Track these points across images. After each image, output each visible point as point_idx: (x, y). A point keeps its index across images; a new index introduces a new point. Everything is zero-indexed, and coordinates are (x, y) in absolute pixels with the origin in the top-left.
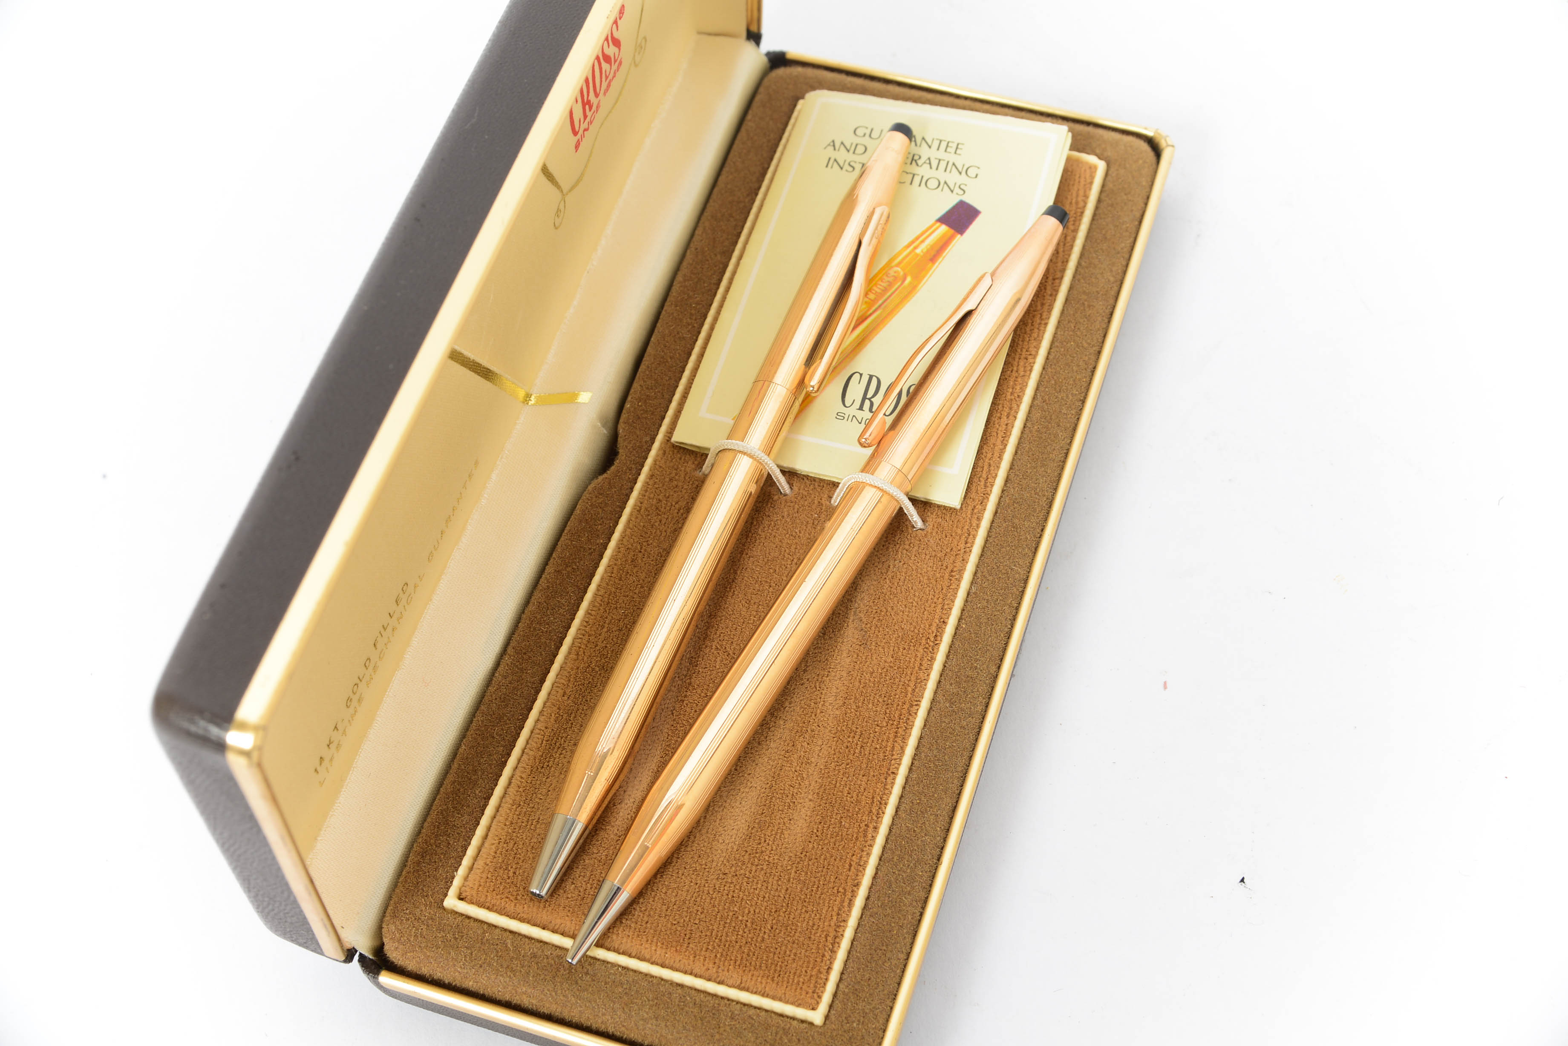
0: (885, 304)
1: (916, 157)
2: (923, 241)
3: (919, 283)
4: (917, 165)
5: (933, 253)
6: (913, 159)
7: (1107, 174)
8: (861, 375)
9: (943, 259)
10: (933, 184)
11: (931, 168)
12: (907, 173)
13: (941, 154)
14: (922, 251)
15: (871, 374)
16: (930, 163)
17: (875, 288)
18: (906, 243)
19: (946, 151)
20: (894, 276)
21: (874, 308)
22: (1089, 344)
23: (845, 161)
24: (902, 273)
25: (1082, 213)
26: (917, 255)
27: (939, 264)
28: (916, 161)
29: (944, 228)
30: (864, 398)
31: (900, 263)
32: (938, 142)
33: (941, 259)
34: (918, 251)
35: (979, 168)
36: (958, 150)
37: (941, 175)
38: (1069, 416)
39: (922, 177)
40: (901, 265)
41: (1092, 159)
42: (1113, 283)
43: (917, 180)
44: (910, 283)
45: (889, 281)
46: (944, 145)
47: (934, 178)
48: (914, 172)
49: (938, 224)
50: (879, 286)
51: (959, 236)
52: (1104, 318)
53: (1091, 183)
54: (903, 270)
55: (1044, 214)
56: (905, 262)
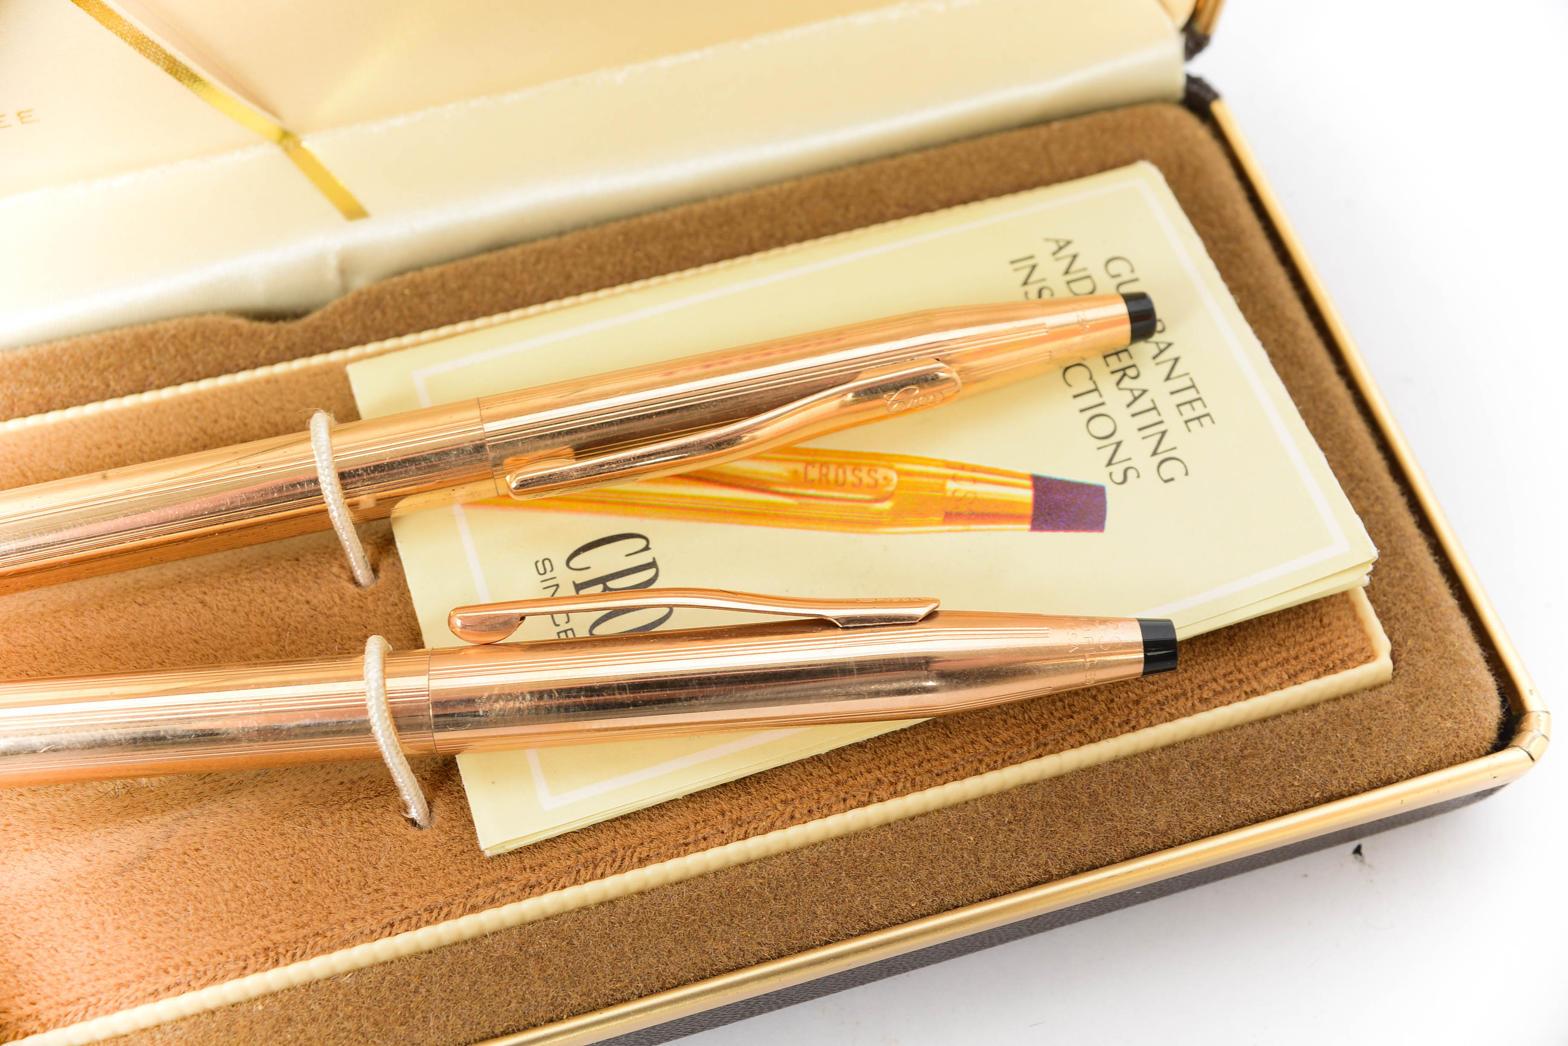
0: (813, 501)
1: (1132, 372)
2: (975, 481)
3: (890, 525)
4: (1118, 383)
5: (963, 509)
6: (1124, 369)
7: (1375, 688)
8: (647, 548)
9: (963, 531)
10: (1102, 427)
11: (1129, 405)
12: (1091, 378)
13: (1167, 405)
14: (954, 492)
15: (658, 562)
16: (1136, 399)
17: (832, 469)
18: (951, 458)
19: (1178, 406)
20: (876, 481)
21: (791, 490)
22: (994, 866)
23: (1043, 280)
24: (890, 489)
25: (1255, 693)
26: (943, 488)
27: (949, 531)
28: (1125, 375)
29: (1026, 495)
30: (603, 580)
31: (908, 474)
32: (1189, 384)
33: (960, 527)
34: (951, 485)
35: (1187, 474)
36: (1196, 422)
37: (1128, 430)
38: (816, 924)
39: (1103, 404)
40: (905, 479)
41: (1382, 644)
42: (1154, 831)
43: (1092, 399)
44: (880, 513)
45: (860, 480)
46: (1191, 395)
47: (1114, 421)
48: (1100, 387)
49: (1028, 483)
50: (840, 472)
51: (1028, 527)
52: (1069, 861)
53: (1330, 670)
54: (899, 486)
55: (1139, 620)
56: (917, 479)
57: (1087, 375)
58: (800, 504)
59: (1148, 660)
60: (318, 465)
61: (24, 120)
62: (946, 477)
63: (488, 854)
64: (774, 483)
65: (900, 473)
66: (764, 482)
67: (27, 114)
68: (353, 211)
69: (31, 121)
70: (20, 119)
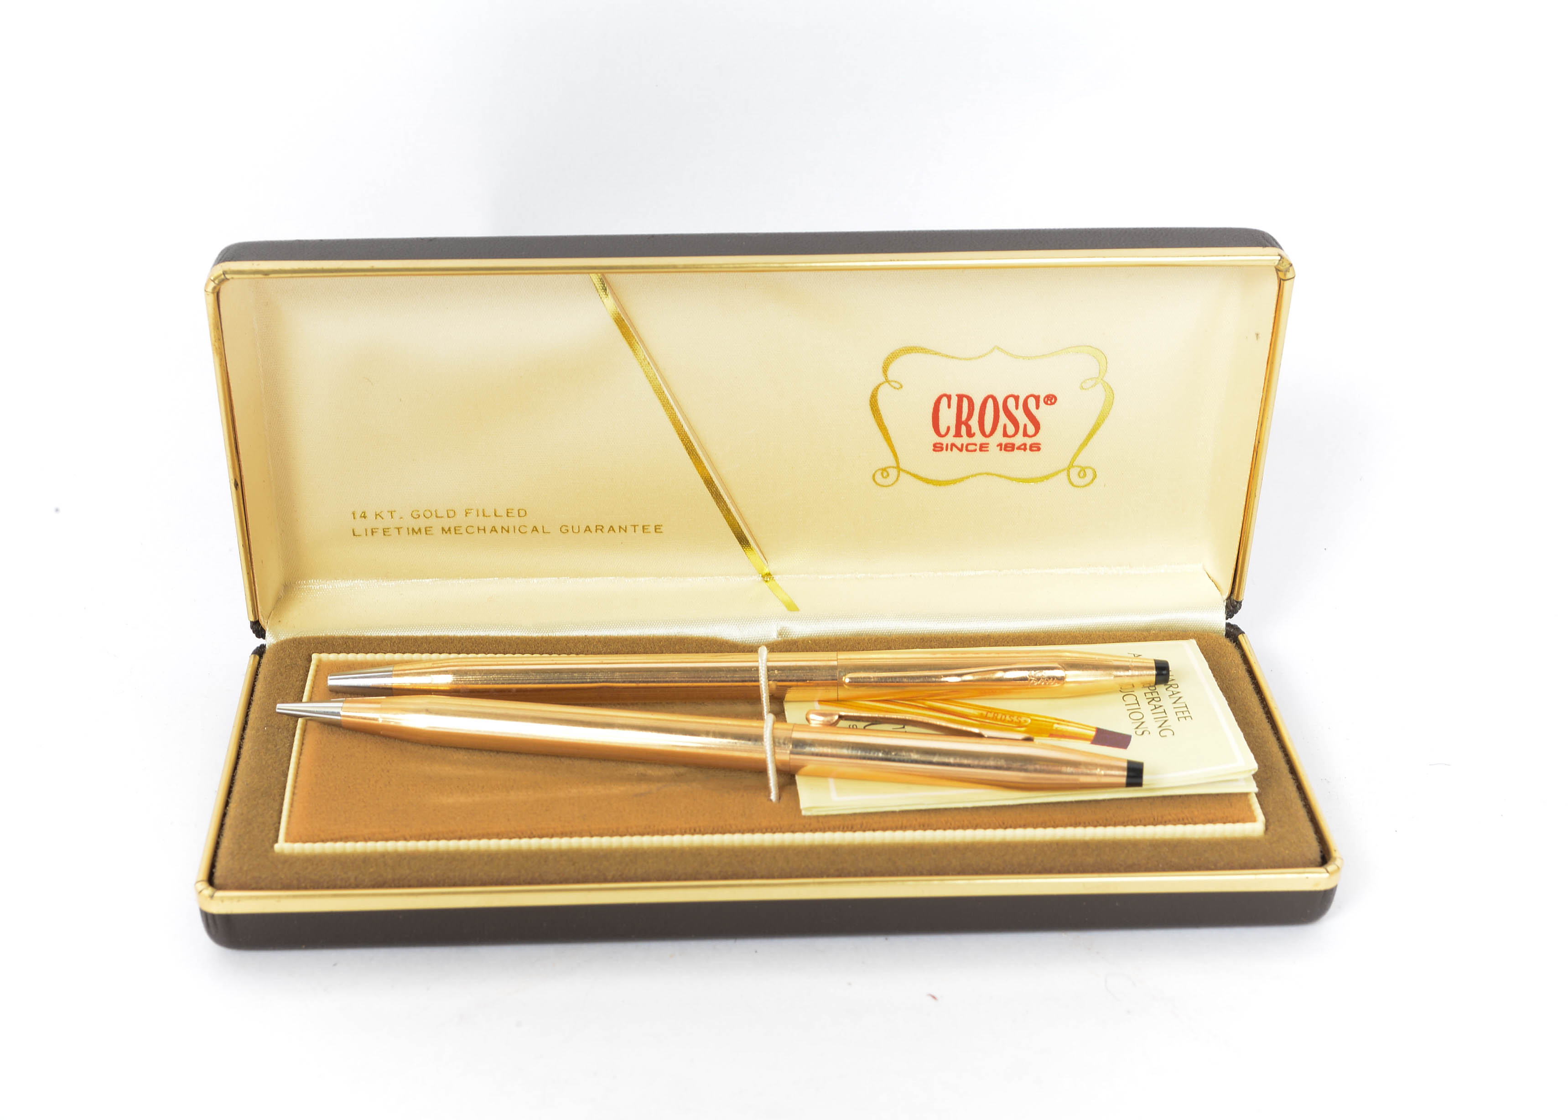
1: (1154, 695)
2: (1068, 725)
4: (1149, 702)
5: (1061, 735)
6: (1151, 693)
9: (1058, 740)
10: (1136, 717)
11: (1151, 710)
13: (1171, 711)
14: (1057, 728)
16: (1155, 707)
17: (1000, 715)
18: (1058, 718)
19: (1177, 712)
20: (1020, 721)
21: (978, 719)
24: (1026, 724)
26: (1052, 726)
27: (1052, 739)
28: (1153, 700)
29: (1092, 734)
32: (1184, 705)
34: (1056, 726)
35: (1173, 735)
36: (1183, 719)
37: (1149, 719)
39: (1139, 708)
40: (1034, 722)
45: (1012, 720)
47: (1143, 715)
48: (1139, 702)
49: (1094, 730)
50: (1003, 716)
51: (1091, 743)
54: (1031, 724)
56: (1039, 722)
57: (1135, 698)
58: (981, 725)
59: (1128, 777)
60: (760, 665)
61: (658, 530)
62: (1054, 723)
63: (804, 813)
64: (971, 716)
65: (1032, 720)
66: (966, 715)
67: (659, 527)
68: (792, 607)
69: (660, 532)
70: (656, 529)
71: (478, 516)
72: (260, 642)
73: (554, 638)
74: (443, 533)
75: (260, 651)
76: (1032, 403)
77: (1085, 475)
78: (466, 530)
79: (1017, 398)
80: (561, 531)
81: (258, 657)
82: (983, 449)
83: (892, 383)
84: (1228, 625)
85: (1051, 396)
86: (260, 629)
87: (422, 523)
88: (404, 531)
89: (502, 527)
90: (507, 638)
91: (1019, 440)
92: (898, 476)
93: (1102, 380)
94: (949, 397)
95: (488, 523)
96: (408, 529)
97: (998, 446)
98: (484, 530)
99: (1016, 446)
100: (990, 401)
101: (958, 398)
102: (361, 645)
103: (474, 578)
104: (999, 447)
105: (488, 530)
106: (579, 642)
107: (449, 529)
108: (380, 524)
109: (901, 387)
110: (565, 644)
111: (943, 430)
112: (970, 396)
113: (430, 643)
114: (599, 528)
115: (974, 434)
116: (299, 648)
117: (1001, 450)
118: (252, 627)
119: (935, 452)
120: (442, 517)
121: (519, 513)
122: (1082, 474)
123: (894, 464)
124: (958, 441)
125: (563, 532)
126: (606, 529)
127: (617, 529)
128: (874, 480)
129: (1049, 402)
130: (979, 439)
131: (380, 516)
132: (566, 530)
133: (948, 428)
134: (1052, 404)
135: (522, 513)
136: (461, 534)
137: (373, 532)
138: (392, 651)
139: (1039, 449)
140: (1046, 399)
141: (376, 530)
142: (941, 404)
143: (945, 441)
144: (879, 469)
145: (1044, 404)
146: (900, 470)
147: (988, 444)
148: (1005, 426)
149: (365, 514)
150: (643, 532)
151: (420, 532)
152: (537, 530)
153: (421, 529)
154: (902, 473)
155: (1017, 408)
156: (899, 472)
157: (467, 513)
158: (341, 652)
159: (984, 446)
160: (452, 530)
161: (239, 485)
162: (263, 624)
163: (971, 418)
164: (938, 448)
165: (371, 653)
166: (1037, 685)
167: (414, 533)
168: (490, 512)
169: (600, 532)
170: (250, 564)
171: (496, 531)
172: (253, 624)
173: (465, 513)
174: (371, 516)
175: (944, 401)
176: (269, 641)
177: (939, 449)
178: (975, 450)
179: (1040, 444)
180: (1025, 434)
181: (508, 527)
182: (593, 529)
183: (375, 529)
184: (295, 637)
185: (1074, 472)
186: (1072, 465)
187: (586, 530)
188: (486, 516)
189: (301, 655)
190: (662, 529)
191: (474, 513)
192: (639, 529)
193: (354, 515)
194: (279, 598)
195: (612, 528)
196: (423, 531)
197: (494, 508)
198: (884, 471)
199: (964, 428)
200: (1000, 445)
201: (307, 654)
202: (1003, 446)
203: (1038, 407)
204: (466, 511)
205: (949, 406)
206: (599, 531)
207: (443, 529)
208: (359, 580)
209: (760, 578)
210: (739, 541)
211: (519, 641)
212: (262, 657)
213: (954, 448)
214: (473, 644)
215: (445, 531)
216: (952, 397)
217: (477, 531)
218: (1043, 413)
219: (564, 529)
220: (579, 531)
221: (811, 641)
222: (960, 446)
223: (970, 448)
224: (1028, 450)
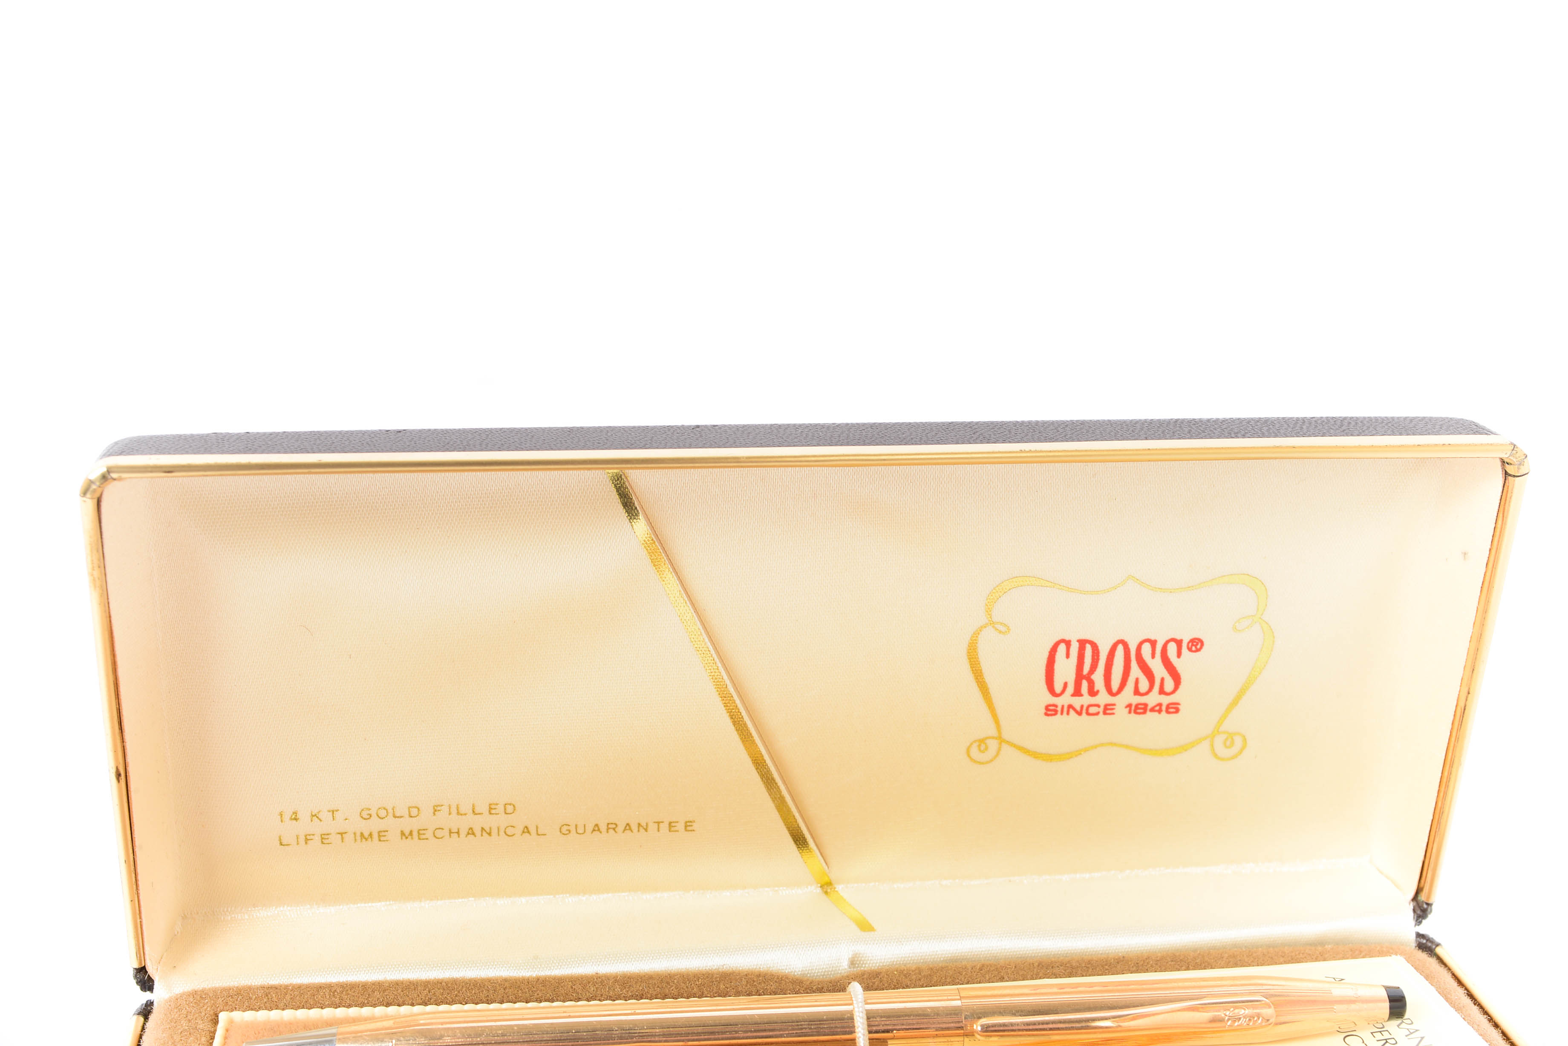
6: (1386, 1040)
57: (1361, 1040)
61: (688, 827)
67: (691, 824)
68: (865, 927)
69: (691, 831)
70: (686, 827)
71: (450, 814)
72: (145, 996)
73: (554, 978)
74: (402, 839)
75: (146, 1011)
76: (1172, 649)
77: (1233, 743)
78: (434, 833)
79: (1153, 643)
80: (561, 832)
81: (142, 1019)
82: (1108, 712)
83: (997, 626)
84: (1419, 935)
85: (1197, 641)
86: (146, 978)
87: (375, 825)
88: (349, 838)
89: (482, 828)
90: (489, 980)
91: (1153, 699)
92: (999, 750)
93: (1260, 618)
94: (1068, 643)
95: (463, 823)
96: (355, 834)
97: (1126, 707)
98: (458, 833)
99: (1149, 707)
100: (1120, 648)
101: (1080, 644)
102: (288, 997)
103: (442, 899)
104: (1128, 709)
105: (463, 833)
106: (589, 983)
107: (411, 833)
108: (317, 828)
109: (1009, 629)
110: (569, 986)
111: (1058, 688)
112: (1096, 641)
113: (384, 991)
114: (612, 827)
115: (1098, 691)
116: (201, 1005)
117: (1130, 712)
118: (135, 977)
119: (1047, 717)
120: (401, 817)
121: (505, 809)
122: (1228, 743)
123: (993, 732)
124: (1077, 702)
125: (563, 834)
126: (620, 828)
127: (634, 827)
128: (969, 756)
129: (1194, 648)
130: (1103, 698)
131: (317, 817)
132: (567, 830)
133: (1066, 685)
134: (1198, 650)
135: (510, 808)
136: (427, 839)
137: (307, 840)
138: (332, 1004)
139: (1177, 711)
140: (1190, 644)
141: (312, 837)
142: (1057, 653)
143: (1060, 701)
144: (975, 741)
145: (1187, 650)
146: (1002, 741)
147: (1114, 705)
148: (1137, 681)
149: (296, 816)
150: (670, 831)
151: (371, 837)
152: (529, 832)
153: (373, 833)
154: (1005, 747)
155: (1153, 656)
156: (1000, 744)
157: (435, 811)
158: (260, 1009)
159: (1109, 707)
160: (415, 834)
161: (122, 775)
162: (151, 971)
163: (1095, 671)
164: (1051, 711)
165: (303, 1008)
166: (1238, 1025)
167: (364, 840)
168: (466, 808)
169: (613, 832)
170: (135, 886)
171: (473, 834)
172: (137, 973)
173: (433, 811)
174: (304, 816)
175: (1062, 648)
176: (159, 995)
177: (1053, 713)
178: (1097, 714)
179: (1178, 704)
180: (1162, 691)
181: (490, 828)
182: (603, 828)
183: (309, 835)
184: (196, 989)
185: (1219, 741)
186: (1218, 731)
187: (594, 830)
188: (461, 815)
189: (203, 1014)
190: (695, 826)
191: (445, 809)
192: (664, 827)
193: (282, 817)
194: (175, 935)
195: (628, 827)
196: (375, 836)
197: (472, 803)
198: (982, 743)
199: (1085, 685)
200: (1129, 706)
201: (212, 1012)
202: (1133, 708)
203: (1179, 655)
204: (434, 808)
205: (1068, 656)
206: (611, 831)
207: (403, 833)
208: (285, 907)
209: (819, 890)
210: (794, 840)
211: (507, 984)
212: (148, 1019)
213: (1071, 711)
214: (444, 989)
215: (405, 835)
216: (1072, 643)
217: (448, 834)
218: (1185, 663)
219: (565, 830)
220: (585, 831)
221: (897, 971)
222: (1078, 709)
223: (1092, 710)
224: (1164, 713)
